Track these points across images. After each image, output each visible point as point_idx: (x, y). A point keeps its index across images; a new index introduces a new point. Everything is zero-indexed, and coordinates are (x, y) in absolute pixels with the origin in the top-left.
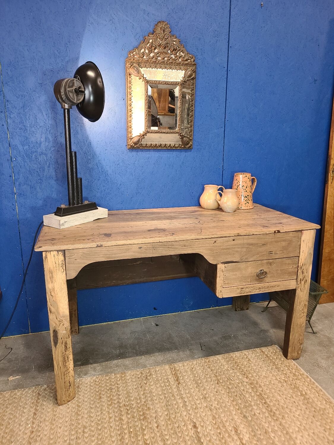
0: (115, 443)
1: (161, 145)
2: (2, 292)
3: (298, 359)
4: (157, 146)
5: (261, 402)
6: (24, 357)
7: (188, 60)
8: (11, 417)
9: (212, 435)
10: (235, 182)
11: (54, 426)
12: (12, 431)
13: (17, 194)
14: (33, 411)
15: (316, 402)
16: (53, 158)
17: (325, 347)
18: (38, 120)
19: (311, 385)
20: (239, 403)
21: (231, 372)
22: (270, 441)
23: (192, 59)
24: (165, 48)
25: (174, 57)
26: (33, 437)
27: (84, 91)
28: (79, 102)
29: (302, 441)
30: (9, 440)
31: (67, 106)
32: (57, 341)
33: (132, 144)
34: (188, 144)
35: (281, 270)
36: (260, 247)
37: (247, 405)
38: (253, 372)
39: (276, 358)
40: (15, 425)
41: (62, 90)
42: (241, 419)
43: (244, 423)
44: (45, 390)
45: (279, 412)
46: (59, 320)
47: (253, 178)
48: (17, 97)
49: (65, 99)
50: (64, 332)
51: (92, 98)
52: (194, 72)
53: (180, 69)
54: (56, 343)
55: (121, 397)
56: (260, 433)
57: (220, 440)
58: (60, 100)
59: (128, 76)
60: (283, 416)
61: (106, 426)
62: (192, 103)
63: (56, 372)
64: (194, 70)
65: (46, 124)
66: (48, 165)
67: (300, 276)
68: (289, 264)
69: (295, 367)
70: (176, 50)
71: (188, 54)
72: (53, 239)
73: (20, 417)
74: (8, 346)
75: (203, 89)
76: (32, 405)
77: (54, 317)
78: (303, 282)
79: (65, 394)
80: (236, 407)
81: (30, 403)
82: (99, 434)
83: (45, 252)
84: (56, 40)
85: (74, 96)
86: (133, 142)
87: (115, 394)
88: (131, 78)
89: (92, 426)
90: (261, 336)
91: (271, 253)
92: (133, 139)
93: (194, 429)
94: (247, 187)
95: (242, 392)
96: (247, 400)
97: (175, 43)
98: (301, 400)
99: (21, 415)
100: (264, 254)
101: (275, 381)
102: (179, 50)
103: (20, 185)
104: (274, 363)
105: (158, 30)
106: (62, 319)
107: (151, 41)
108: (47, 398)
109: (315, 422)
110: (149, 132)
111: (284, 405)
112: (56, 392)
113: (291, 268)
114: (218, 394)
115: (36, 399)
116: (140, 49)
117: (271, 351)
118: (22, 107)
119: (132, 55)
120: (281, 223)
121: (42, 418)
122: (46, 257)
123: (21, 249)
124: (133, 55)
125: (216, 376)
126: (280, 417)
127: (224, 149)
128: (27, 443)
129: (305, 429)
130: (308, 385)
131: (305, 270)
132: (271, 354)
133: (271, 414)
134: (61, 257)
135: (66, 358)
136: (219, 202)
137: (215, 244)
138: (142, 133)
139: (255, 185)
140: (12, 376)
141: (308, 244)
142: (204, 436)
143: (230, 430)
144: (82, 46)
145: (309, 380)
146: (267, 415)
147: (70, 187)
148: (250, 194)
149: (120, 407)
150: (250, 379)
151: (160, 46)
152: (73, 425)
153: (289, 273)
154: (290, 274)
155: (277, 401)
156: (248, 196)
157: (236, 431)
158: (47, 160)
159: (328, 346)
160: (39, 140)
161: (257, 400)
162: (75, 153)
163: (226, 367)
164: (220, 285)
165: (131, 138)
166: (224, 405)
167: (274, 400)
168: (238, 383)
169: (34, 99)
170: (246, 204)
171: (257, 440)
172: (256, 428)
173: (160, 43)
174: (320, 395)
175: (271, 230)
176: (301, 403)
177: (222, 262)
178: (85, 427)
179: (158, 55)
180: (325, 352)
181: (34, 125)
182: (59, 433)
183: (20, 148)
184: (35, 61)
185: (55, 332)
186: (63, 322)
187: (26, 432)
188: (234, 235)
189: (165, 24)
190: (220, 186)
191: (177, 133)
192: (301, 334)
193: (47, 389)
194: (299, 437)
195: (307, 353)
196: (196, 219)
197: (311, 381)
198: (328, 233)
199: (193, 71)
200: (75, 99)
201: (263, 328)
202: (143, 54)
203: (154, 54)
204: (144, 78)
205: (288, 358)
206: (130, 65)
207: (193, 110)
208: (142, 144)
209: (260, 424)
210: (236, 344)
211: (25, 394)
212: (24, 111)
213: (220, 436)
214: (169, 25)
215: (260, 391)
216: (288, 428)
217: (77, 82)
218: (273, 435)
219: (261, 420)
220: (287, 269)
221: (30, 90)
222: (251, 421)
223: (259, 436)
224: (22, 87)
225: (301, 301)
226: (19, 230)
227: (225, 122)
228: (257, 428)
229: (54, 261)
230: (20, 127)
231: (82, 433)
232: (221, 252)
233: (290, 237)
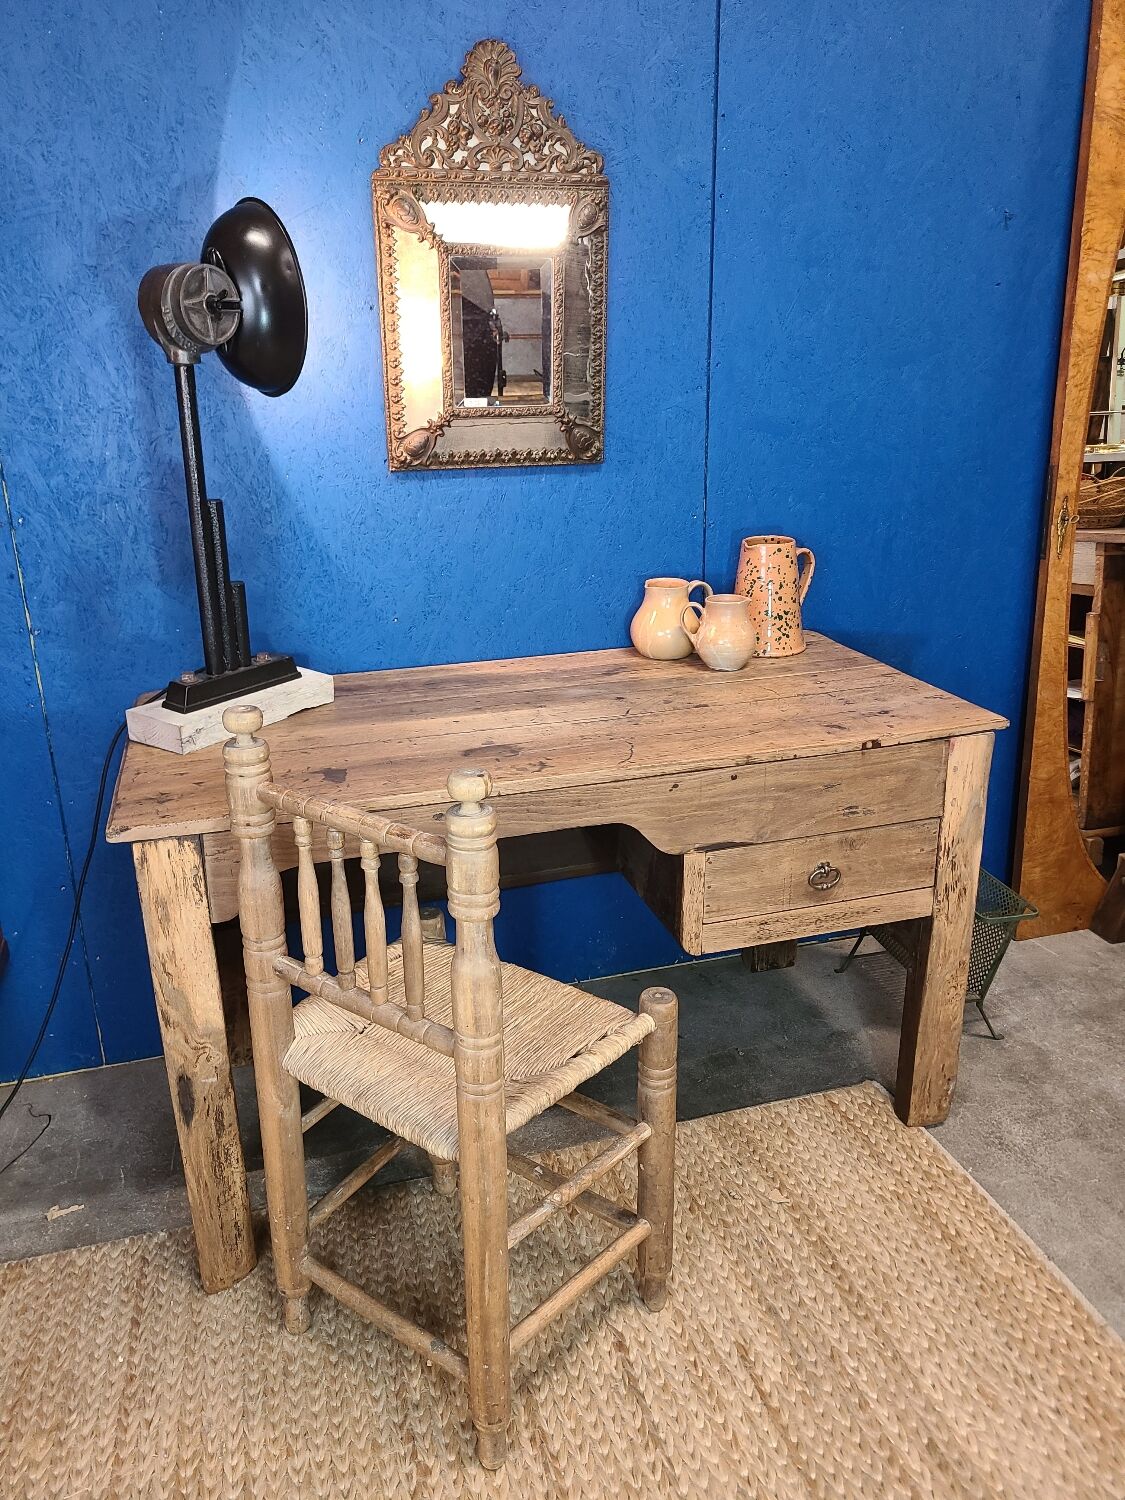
0: (382, 1404)
1: (499, 454)
2: (6, 942)
3: (942, 1124)
4: (488, 458)
5: (822, 1264)
6: (91, 1144)
7: (583, 167)
8: (63, 1334)
9: (672, 1371)
10: (744, 570)
11: (196, 1359)
12: (68, 1376)
13: (36, 633)
14: (130, 1316)
15: (988, 1260)
16: (146, 512)
17: (1027, 1082)
18: (91, 388)
19: (977, 1207)
20: (755, 1269)
21: (733, 1172)
22: (842, 1383)
23: (594, 165)
24: (503, 131)
25: (533, 162)
26: (135, 1394)
27: (239, 303)
28: (222, 340)
29: (940, 1382)
30: (61, 1406)
31: (183, 357)
32: (193, 1106)
33: (405, 454)
34: (587, 449)
35: (885, 862)
36: (819, 793)
37: (780, 1274)
38: (801, 1170)
39: (872, 1123)
40: (77, 1359)
41: (167, 307)
42: (761, 1320)
43: (769, 1331)
44: (161, 1246)
45: (876, 1292)
46: (194, 1044)
47: (803, 554)
48: (16, 315)
49: (179, 334)
50: (210, 1080)
51: (265, 318)
52: (601, 210)
53: (556, 200)
54: (188, 1115)
55: (396, 1261)
56: (813, 1360)
57: (694, 1386)
58: (161, 338)
59: (383, 231)
60: (886, 1305)
61: (352, 1352)
62: (598, 311)
63: (194, 1197)
64: (600, 202)
65: (118, 401)
66: (131, 533)
67: (946, 878)
68: (910, 841)
69: (931, 1150)
70: (538, 138)
71: (578, 148)
72: (162, 798)
73: (91, 1334)
74: (39, 1108)
75: (634, 262)
76: (124, 1297)
77: (177, 1037)
78: (953, 896)
79: (224, 1261)
80: (744, 1281)
81: (117, 1290)
82: (334, 1379)
83: (140, 844)
84: (136, 117)
85: (205, 322)
86: (407, 450)
87: (376, 1254)
88: (391, 239)
89: (312, 1355)
90: (830, 1053)
91: (852, 810)
92: (406, 441)
93: (620, 1354)
94: (781, 586)
95: (763, 1235)
96: (778, 1260)
97: (534, 112)
98: (942, 1254)
99: (94, 1327)
100: (829, 817)
101: (865, 1195)
102: (551, 136)
103: (43, 603)
104: (866, 1140)
105: (479, 73)
106: (202, 1041)
107: (454, 109)
108: (168, 1273)
109: (981, 1319)
110: (457, 416)
111: (890, 1273)
112: (195, 1253)
113: (917, 854)
114: (691, 1242)
115: (137, 1275)
116: (418, 137)
117: (860, 1101)
118: (34, 350)
119: (392, 159)
120: (886, 712)
121: (157, 1334)
122: (144, 859)
123: (61, 806)
124: (395, 161)
125: (687, 1187)
126: (876, 1308)
127: (706, 458)
128: (116, 1411)
129: (950, 1344)
130: (966, 1206)
131: (961, 859)
132: (858, 1112)
133: (850, 1299)
134: (191, 857)
135: (223, 1160)
136: (693, 638)
137: (676, 793)
138: (435, 419)
139: (811, 574)
140: (56, 1207)
141: (968, 780)
142: (648, 1374)
143: (724, 1352)
144: (223, 136)
145: (970, 1189)
146: (837, 1302)
147: (209, 614)
148: (795, 607)
149: (394, 1293)
150: (791, 1194)
151: (484, 124)
152: (253, 1353)
153: (912, 869)
154: (914, 871)
155: (870, 1260)
156: (786, 613)
157: (743, 1358)
158: (128, 518)
159: (1035, 1077)
160: (96, 453)
161: (808, 1259)
162: (220, 504)
163: (719, 1157)
164: (694, 917)
165: (402, 435)
166: (708, 1277)
167: (860, 1257)
168: (752, 1205)
169: (72, 319)
170: (780, 638)
171: (805, 1380)
172: (802, 1345)
173: (486, 114)
174: (999, 1236)
175: (852, 740)
176: (941, 1263)
177: (697, 846)
178: (291, 1359)
179: (479, 156)
180: (1023, 1097)
181: (79, 405)
182: (213, 1379)
183: (39, 482)
184: (69, 193)
185: (185, 1081)
186: (207, 1050)
187: (114, 1378)
188: (733, 763)
189: (499, 49)
190: (696, 583)
191: (550, 414)
192: (950, 1050)
193: (168, 1244)
194: (930, 1368)
195: (968, 1104)
196: (618, 702)
197: (977, 1193)
198: (1046, 719)
199: (597, 204)
200: (211, 333)
201: (837, 1026)
202: (430, 154)
203: (465, 154)
204: (434, 238)
205: (911, 1121)
206: (388, 196)
207: (600, 337)
208: (436, 455)
209: (816, 1332)
210: (752, 1081)
211: (101, 1261)
212: (42, 361)
213: (695, 1373)
214: (513, 54)
215: (818, 1230)
216: (899, 1340)
217: (214, 275)
218: (853, 1364)
219: (820, 1320)
220: (904, 857)
221: (57, 291)
222: (789, 1323)
223: (811, 1369)
224: (31, 281)
225: (947, 952)
226: (50, 747)
227: (709, 370)
228: (806, 1346)
229: (168, 869)
230: (32, 413)
231: (280, 1379)
232: (695, 815)
233: (913, 758)
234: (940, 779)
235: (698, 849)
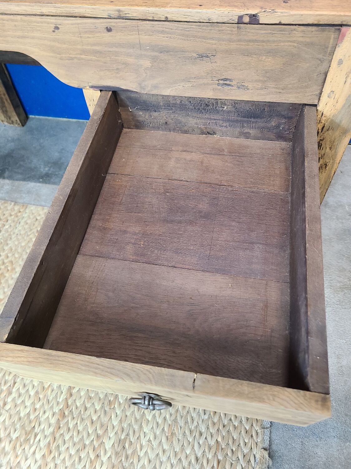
36: (193, 61)
91: (226, 82)
100: (204, 84)
137: (60, 35)
232: (82, 59)
233: (294, 42)
234: (322, 69)
235: (92, 87)
